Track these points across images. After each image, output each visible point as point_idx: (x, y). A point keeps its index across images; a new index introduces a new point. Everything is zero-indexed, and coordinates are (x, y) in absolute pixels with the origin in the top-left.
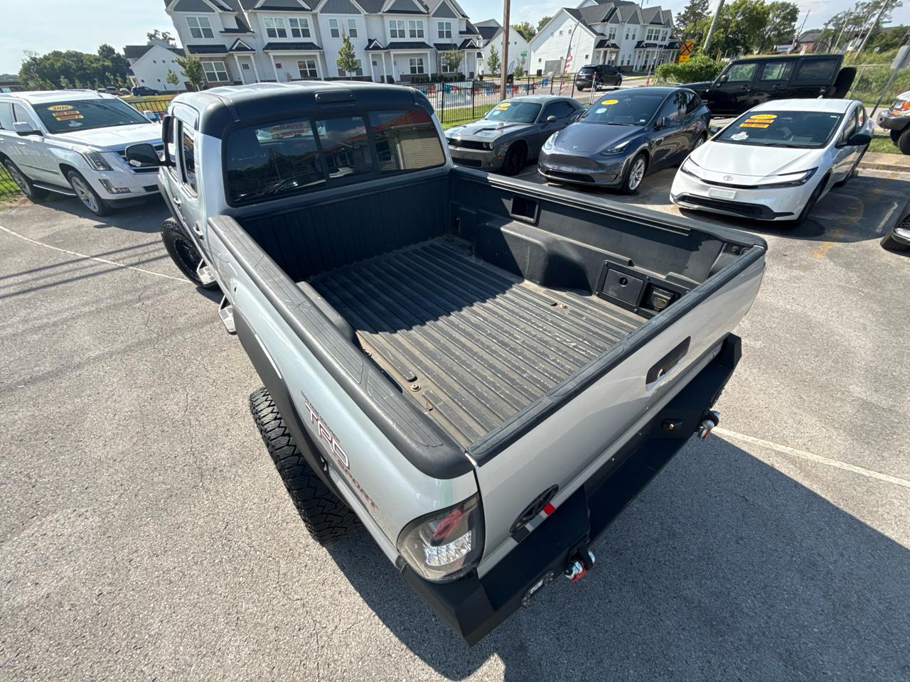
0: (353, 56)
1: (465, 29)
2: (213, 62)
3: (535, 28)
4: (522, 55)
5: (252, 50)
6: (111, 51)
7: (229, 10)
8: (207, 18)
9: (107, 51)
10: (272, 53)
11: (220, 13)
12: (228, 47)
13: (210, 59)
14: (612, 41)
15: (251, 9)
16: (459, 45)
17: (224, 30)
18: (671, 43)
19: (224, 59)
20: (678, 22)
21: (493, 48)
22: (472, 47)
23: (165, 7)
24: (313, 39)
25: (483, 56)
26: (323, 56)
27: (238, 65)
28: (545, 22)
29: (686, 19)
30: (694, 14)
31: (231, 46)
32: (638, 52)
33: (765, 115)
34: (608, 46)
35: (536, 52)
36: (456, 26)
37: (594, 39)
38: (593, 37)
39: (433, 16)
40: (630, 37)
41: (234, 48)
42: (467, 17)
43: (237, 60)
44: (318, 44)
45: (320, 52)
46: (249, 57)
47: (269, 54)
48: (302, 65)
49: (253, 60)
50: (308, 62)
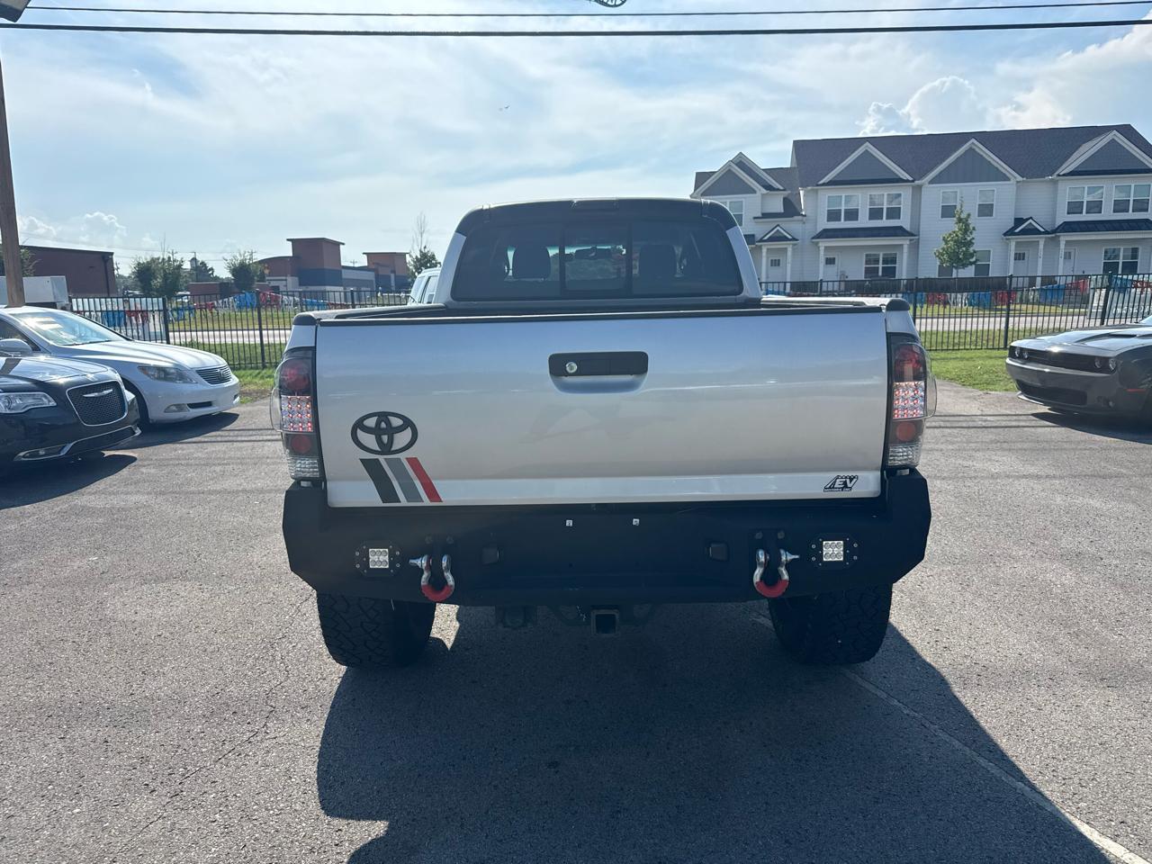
0: (970, 243)
5: (794, 239)
7: (778, 190)
8: (742, 202)
10: (823, 244)
11: (763, 195)
12: (758, 237)
15: (812, 185)
17: (760, 215)
24: (904, 222)
26: (915, 247)
27: (764, 260)
31: (762, 235)
41: (766, 238)
43: (764, 254)
44: (911, 228)
45: (911, 240)
46: (786, 249)
47: (820, 244)
48: (871, 260)
49: (789, 253)
50: (884, 255)
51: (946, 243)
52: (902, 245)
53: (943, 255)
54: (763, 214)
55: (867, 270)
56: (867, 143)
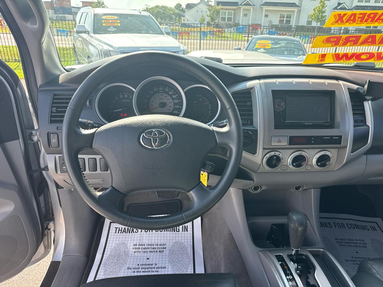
0: (324, 12)
2: (227, 11)
5: (254, 5)
6: (181, 6)
9: (179, 6)
10: (265, 8)
12: (240, 3)
13: (227, 9)
19: (234, 10)
26: (299, 12)
27: (242, 13)
31: (241, 3)
41: (242, 4)
43: (242, 11)
44: (299, 4)
45: (298, 9)
46: (250, 9)
47: (264, 8)
48: (282, 16)
49: (252, 11)
50: (287, 14)
51: (315, 12)
52: (294, 11)
53: (313, 16)
55: (280, 20)
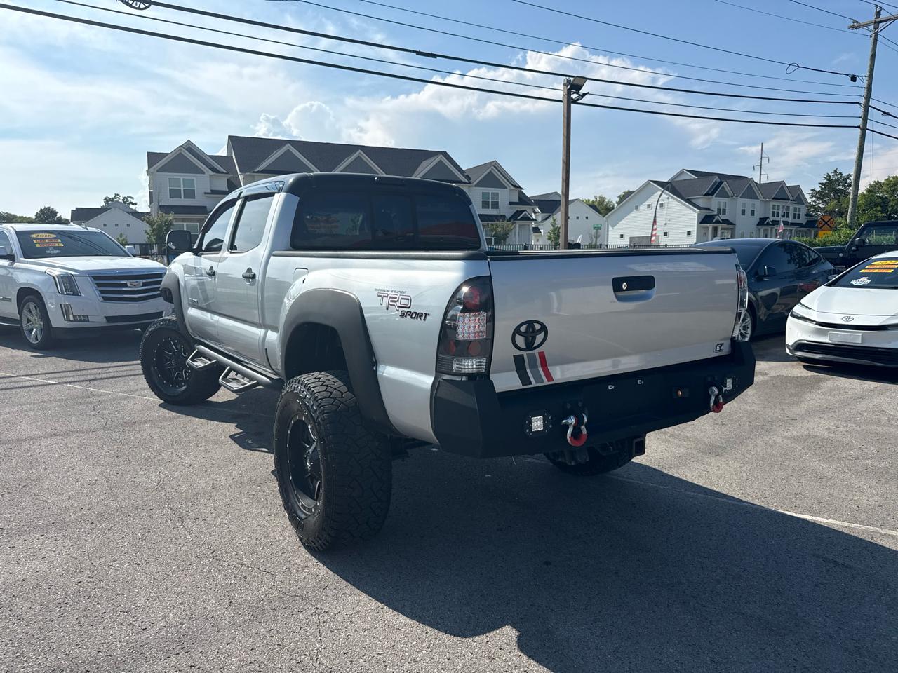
1: (517, 200)
2: (185, 224)
3: (614, 202)
4: (594, 228)
7: (223, 173)
8: (193, 180)
11: (211, 176)
12: (210, 208)
13: (184, 220)
14: (722, 217)
15: (249, 172)
16: (508, 216)
17: (209, 191)
18: (808, 221)
19: (199, 220)
20: (814, 199)
21: (554, 220)
22: (527, 219)
23: (147, 168)
25: (542, 231)
28: (626, 196)
29: (824, 196)
30: (835, 191)
32: (762, 230)
33: (889, 261)
34: (718, 222)
35: (615, 228)
36: (505, 197)
37: (696, 214)
38: (695, 211)
39: (476, 186)
40: (748, 212)
42: (520, 187)
54: (212, 191)
56: (289, 145)
